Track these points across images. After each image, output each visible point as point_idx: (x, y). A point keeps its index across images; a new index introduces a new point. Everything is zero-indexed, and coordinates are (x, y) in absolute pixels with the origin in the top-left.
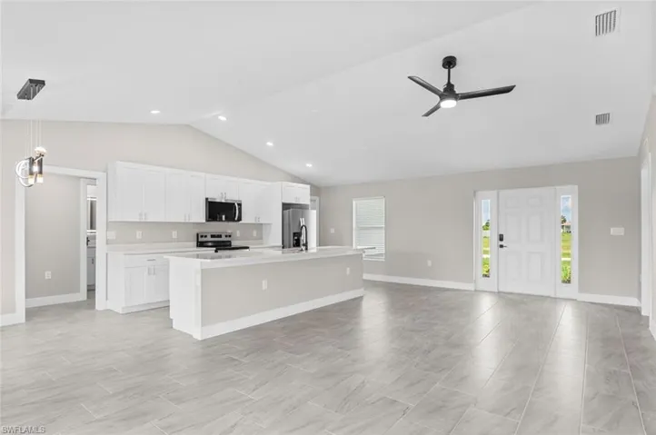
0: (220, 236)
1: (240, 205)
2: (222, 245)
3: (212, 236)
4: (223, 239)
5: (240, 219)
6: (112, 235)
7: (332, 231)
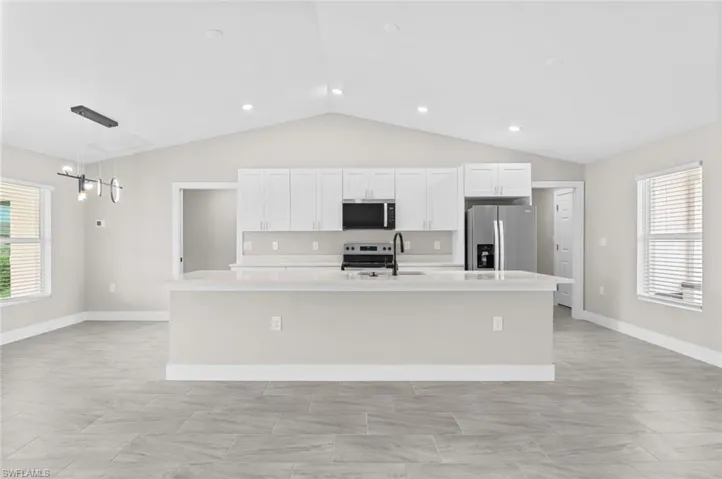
0: (374, 249)
1: (392, 206)
2: (383, 261)
3: (362, 248)
4: (380, 252)
5: (392, 225)
6: (248, 245)
7: (603, 242)
